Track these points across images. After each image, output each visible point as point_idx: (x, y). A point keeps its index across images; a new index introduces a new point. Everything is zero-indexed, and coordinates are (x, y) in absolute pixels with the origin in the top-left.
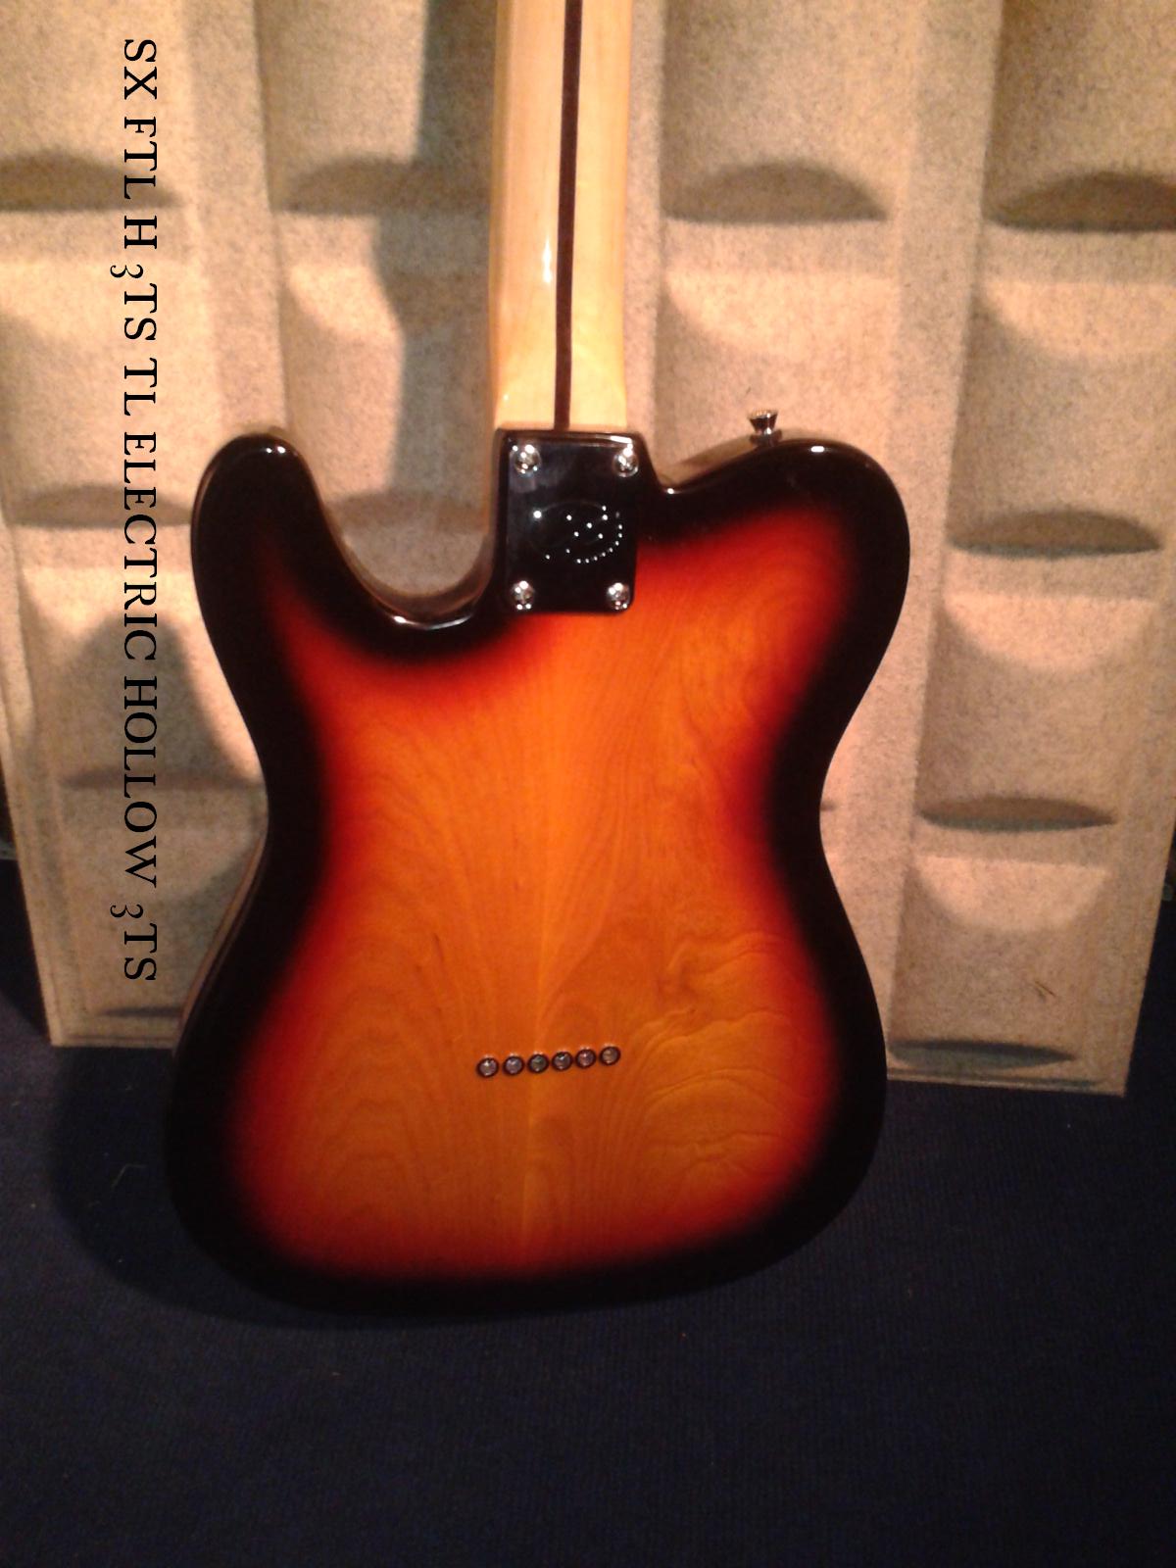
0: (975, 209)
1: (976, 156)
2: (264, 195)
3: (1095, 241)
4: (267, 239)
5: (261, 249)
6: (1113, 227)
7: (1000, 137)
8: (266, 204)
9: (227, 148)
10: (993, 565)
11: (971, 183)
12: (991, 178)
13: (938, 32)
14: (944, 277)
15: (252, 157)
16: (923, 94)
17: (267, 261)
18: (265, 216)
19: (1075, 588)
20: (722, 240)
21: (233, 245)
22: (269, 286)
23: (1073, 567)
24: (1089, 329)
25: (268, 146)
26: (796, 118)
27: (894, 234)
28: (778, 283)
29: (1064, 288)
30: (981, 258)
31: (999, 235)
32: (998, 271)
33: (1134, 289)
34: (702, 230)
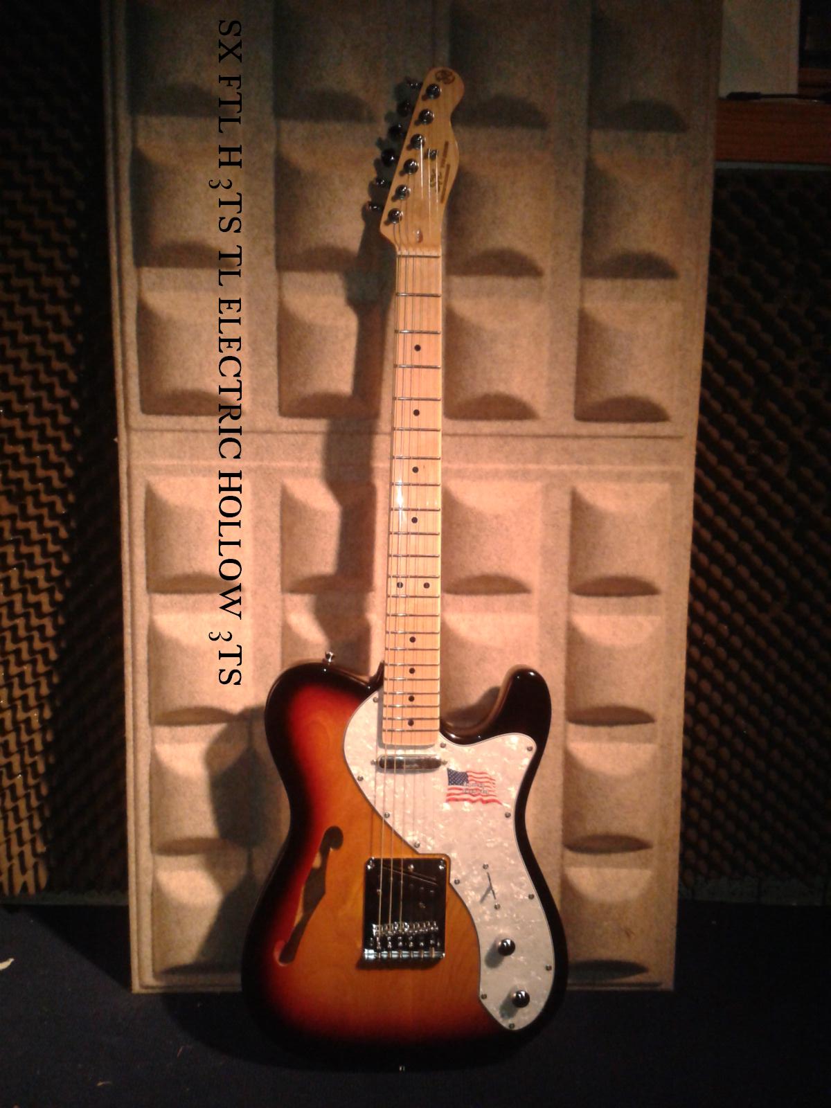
0: (565, 589)
1: (564, 569)
2: (279, 586)
3: (614, 600)
4: (279, 603)
5: (276, 607)
6: (620, 595)
7: (573, 562)
8: (279, 590)
9: (265, 569)
10: (587, 729)
11: (563, 579)
12: (571, 577)
13: (547, 525)
14: (556, 613)
15: (276, 573)
16: (543, 547)
17: (278, 612)
18: (279, 595)
19: (621, 739)
20: (466, 601)
21: (265, 606)
22: (279, 622)
23: (620, 730)
24: (614, 634)
25: (282, 569)
26: (495, 558)
27: (535, 598)
28: (489, 618)
29: (604, 618)
30: (569, 608)
31: (577, 599)
32: (576, 612)
33: (631, 618)
34: (458, 598)
